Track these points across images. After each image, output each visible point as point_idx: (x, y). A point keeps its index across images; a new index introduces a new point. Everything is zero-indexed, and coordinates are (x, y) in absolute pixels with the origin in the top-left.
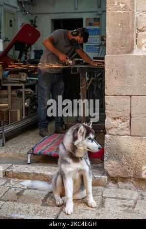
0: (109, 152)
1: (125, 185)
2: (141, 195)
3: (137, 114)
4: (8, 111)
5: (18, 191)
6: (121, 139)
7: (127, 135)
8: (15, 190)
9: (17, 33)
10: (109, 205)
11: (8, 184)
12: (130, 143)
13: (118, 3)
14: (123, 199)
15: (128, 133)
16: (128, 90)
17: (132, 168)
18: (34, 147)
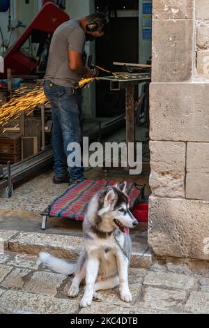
0: (154, 221)
1: (177, 267)
2: (199, 282)
3: (194, 167)
4: (20, 138)
5: (24, 274)
6: (172, 203)
7: (180, 197)
8: (21, 271)
9: (37, 14)
10: (150, 297)
11: (12, 262)
12: (184, 208)
13: (170, 8)
14: (171, 289)
15: (182, 194)
16: (182, 134)
17: (187, 244)
18: (52, 205)
